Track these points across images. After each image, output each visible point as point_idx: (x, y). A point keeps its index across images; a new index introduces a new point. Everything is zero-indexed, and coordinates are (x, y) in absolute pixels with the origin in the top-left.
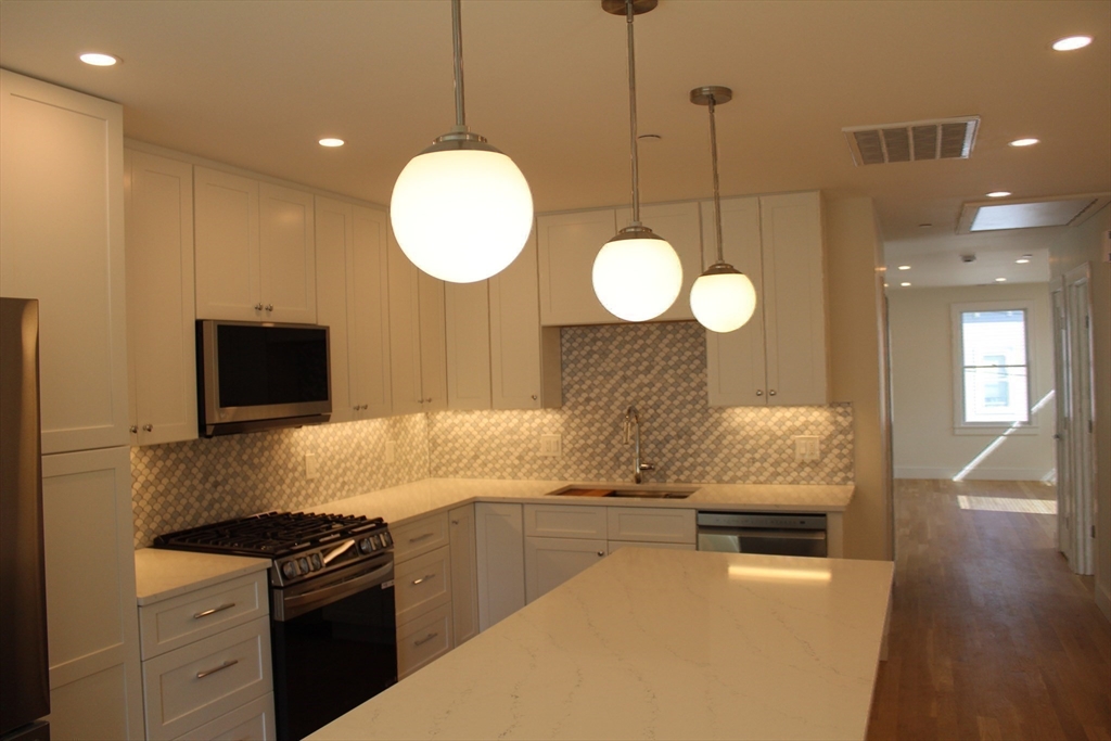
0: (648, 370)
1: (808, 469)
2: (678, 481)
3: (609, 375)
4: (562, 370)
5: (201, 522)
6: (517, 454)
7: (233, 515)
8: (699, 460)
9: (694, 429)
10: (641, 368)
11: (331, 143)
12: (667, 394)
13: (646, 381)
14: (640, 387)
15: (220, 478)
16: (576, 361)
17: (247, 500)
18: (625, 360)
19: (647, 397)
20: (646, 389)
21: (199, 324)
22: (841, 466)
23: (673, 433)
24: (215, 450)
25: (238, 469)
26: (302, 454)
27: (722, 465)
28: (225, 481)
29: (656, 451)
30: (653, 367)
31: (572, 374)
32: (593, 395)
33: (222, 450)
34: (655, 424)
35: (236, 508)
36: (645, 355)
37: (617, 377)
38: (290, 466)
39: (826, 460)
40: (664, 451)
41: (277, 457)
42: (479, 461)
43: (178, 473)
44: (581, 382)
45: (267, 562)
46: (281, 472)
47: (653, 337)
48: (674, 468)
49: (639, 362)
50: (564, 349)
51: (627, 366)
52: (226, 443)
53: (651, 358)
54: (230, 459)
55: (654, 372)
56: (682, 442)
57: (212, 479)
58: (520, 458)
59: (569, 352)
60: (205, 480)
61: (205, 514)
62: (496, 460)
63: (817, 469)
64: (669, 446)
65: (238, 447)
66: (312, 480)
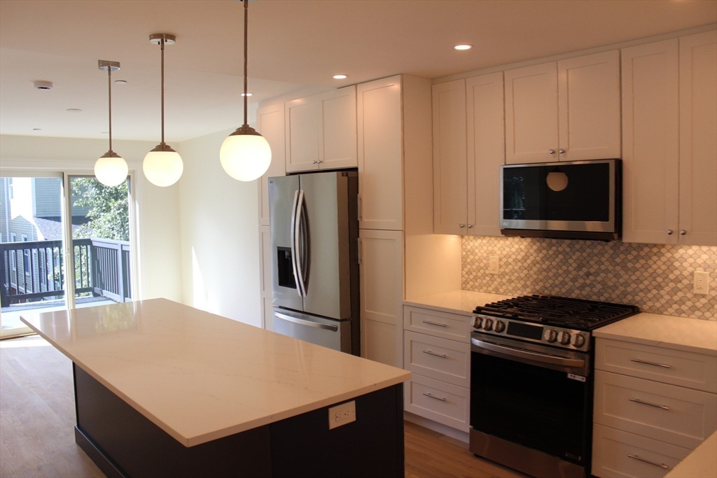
5: (573, 296)
7: (602, 299)
15: (592, 271)
17: (617, 292)
24: (588, 250)
25: (610, 268)
26: (690, 269)
28: (597, 274)
33: (596, 251)
35: (606, 295)
38: (672, 276)
41: (655, 267)
43: (558, 260)
46: (659, 279)
52: (600, 247)
54: (603, 259)
57: (585, 270)
60: (579, 267)
61: (577, 292)
65: (611, 252)
66: (704, 296)
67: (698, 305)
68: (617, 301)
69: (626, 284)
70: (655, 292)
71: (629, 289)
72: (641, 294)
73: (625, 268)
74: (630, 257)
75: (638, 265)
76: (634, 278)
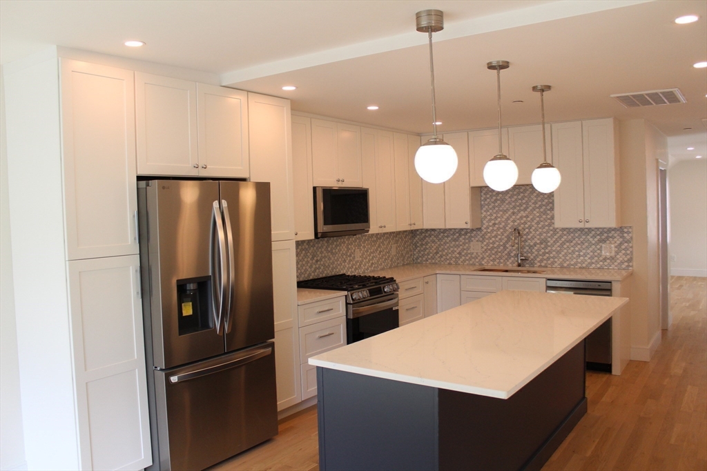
0: (525, 209)
1: (608, 261)
2: (540, 266)
3: (505, 211)
4: (482, 209)
5: (311, 278)
6: (458, 251)
7: (324, 275)
8: (552, 255)
9: (549, 239)
10: (522, 208)
11: (373, 108)
12: (535, 221)
13: (524, 215)
14: (521, 217)
15: (319, 258)
16: (488, 204)
18: (513, 204)
19: (525, 223)
20: (525, 219)
21: (315, 189)
22: (626, 259)
23: (538, 242)
24: (316, 245)
25: (326, 254)
26: (354, 248)
27: (563, 258)
28: (321, 259)
29: (530, 250)
30: (528, 208)
31: (486, 211)
32: (497, 222)
33: (320, 245)
34: (529, 237)
35: (325, 272)
36: (524, 201)
37: (509, 213)
38: (349, 254)
39: (618, 256)
40: (534, 251)
41: (343, 250)
42: (439, 255)
43: (302, 255)
44: (491, 215)
45: (346, 293)
46: (344, 257)
47: (528, 192)
48: (538, 259)
49: (521, 205)
50: (482, 198)
51: (514, 207)
52: (321, 242)
53: (527, 203)
54: (323, 250)
55: (529, 210)
56: (543, 246)
57: (315, 258)
58: (460, 253)
59: (485, 199)
60: (313, 258)
61: (313, 274)
62: (447, 254)
63: (613, 261)
64: (536, 248)
65: (326, 244)
68: (330, 275)
73: (332, 253)
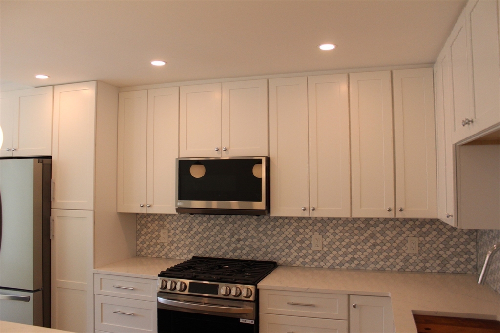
5: (228, 257)
7: (250, 258)
15: (242, 237)
17: (261, 252)
24: (239, 223)
25: (255, 235)
28: (245, 239)
33: (244, 223)
35: (253, 255)
38: (298, 239)
41: (286, 233)
43: (215, 230)
46: (290, 242)
52: (247, 220)
54: (250, 229)
57: (236, 237)
60: (232, 236)
61: (231, 254)
65: (256, 223)
66: (319, 252)
67: (316, 258)
68: (261, 259)
69: (267, 246)
70: (287, 250)
71: (269, 250)
72: (278, 253)
73: (265, 234)
74: (269, 226)
75: (275, 232)
76: (272, 241)
